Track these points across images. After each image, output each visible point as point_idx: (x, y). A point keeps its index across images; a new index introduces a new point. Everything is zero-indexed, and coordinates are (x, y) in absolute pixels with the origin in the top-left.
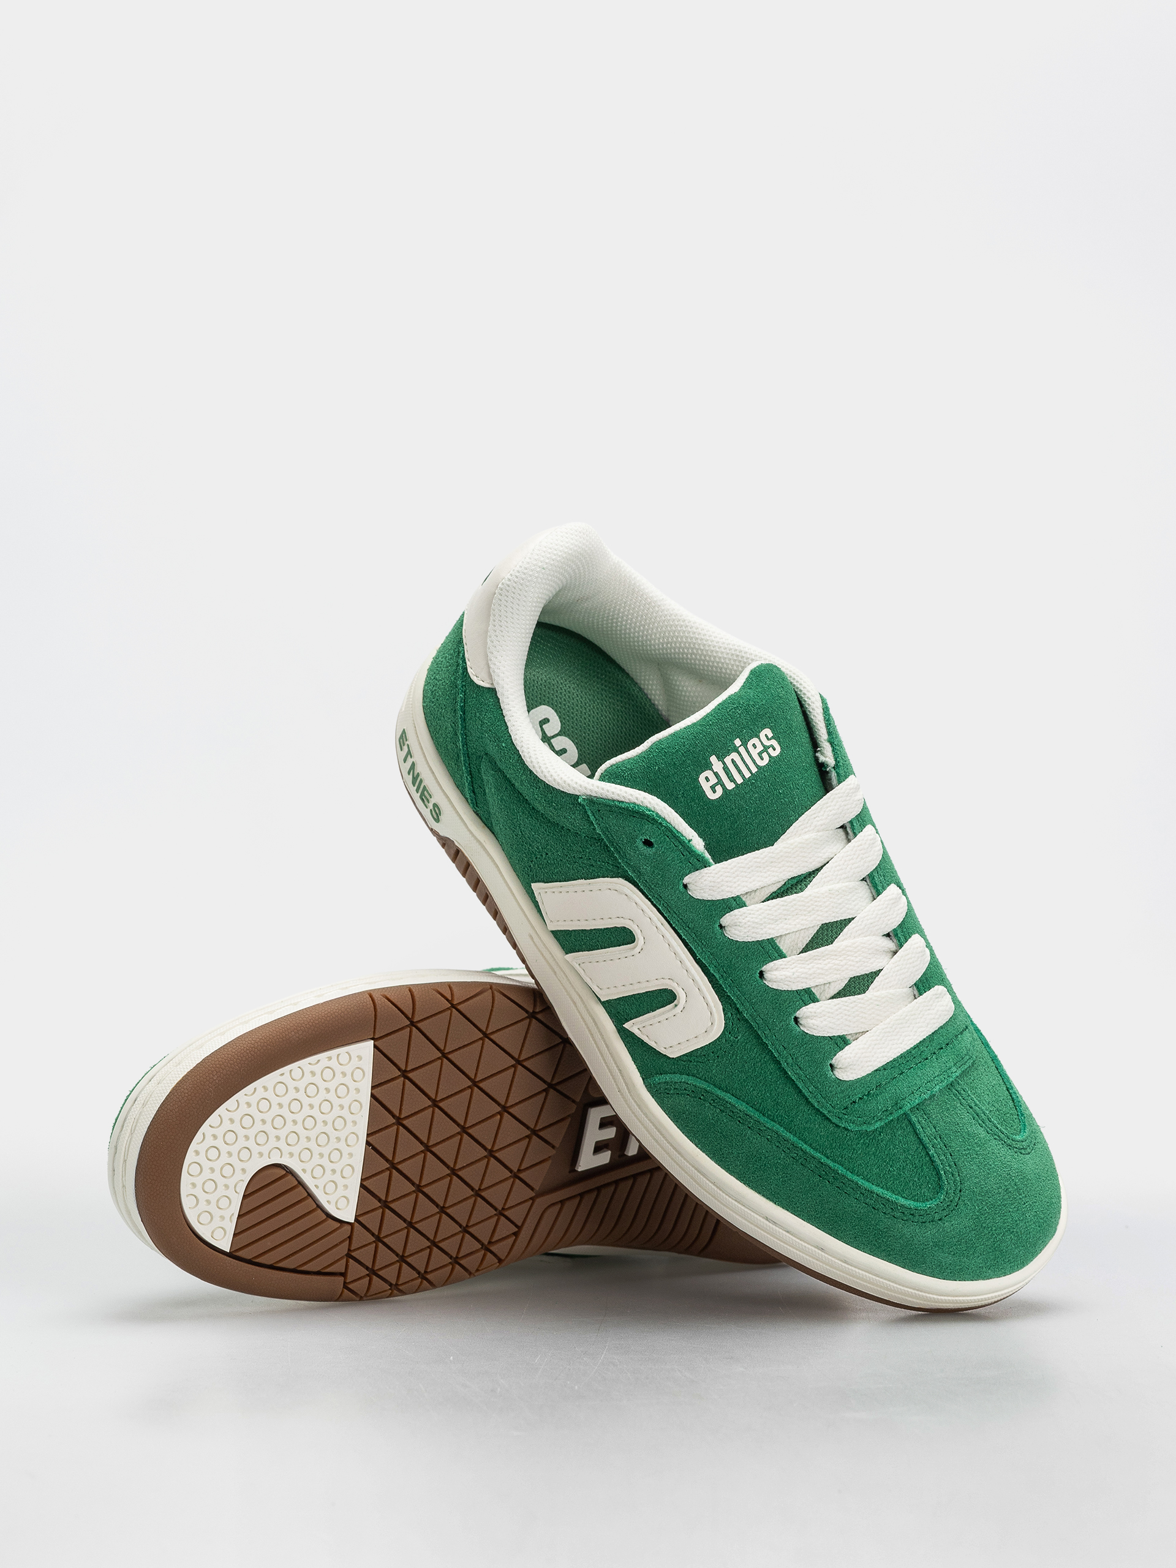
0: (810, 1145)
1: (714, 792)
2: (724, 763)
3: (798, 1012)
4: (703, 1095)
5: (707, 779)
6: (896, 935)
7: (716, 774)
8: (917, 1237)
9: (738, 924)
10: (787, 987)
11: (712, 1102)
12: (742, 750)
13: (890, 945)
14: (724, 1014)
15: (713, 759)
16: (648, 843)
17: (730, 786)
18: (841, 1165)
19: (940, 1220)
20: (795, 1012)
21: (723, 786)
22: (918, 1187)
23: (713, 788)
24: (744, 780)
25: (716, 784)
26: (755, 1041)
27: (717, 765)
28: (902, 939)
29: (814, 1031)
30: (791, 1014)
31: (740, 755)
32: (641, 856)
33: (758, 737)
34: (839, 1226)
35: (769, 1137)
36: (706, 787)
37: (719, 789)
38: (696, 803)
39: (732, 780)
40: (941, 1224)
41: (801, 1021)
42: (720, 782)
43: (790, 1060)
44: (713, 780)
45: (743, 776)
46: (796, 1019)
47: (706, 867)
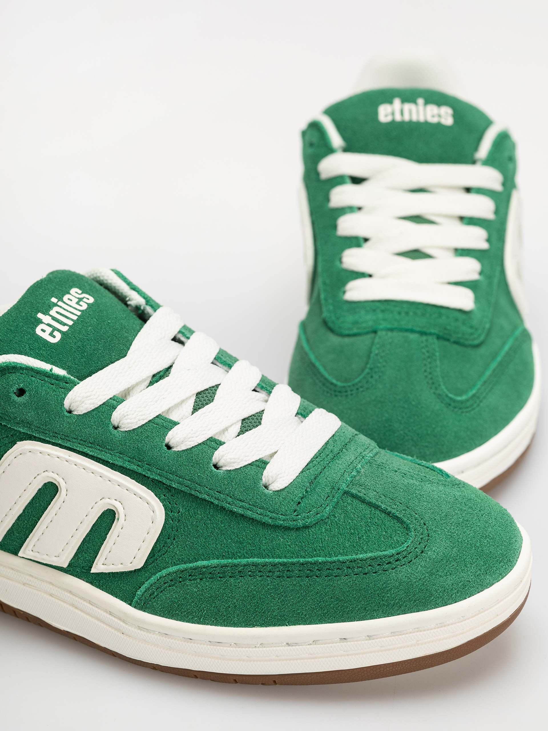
0: (285, 557)
1: (54, 337)
2: (51, 316)
3: (213, 458)
4: (180, 577)
5: (43, 331)
6: (262, 388)
7: (49, 325)
8: (413, 576)
9: (126, 414)
10: (193, 443)
11: (190, 577)
12: (60, 303)
13: (262, 395)
14: (159, 499)
15: (40, 315)
16: (21, 392)
17: (65, 329)
18: (318, 556)
19: (422, 552)
20: (211, 458)
21: (59, 330)
22: (390, 538)
23: (51, 334)
24: (74, 322)
25: (53, 332)
26: (194, 504)
27: (46, 319)
28: (269, 388)
29: (234, 464)
30: (208, 463)
31: (61, 307)
32: (21, 406)
33: (69, 293)
34: (347, 608)
35: (250, 573)
36: (46, 336)
37: (56, 333)
38: (44, 351)
39: (65, 324)
40: (425, 555)
41: (220, 464)
42: (55, 329)
43: (229, 500)
44: (49, 330)
45: (72, 320)
46: (216, 466)
47: (75, 385)
